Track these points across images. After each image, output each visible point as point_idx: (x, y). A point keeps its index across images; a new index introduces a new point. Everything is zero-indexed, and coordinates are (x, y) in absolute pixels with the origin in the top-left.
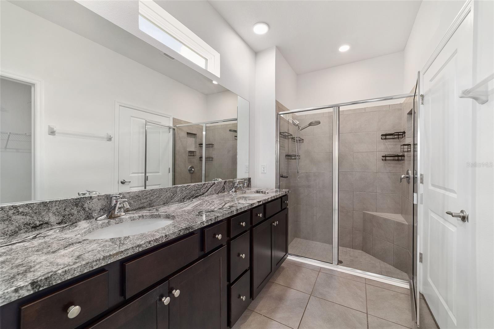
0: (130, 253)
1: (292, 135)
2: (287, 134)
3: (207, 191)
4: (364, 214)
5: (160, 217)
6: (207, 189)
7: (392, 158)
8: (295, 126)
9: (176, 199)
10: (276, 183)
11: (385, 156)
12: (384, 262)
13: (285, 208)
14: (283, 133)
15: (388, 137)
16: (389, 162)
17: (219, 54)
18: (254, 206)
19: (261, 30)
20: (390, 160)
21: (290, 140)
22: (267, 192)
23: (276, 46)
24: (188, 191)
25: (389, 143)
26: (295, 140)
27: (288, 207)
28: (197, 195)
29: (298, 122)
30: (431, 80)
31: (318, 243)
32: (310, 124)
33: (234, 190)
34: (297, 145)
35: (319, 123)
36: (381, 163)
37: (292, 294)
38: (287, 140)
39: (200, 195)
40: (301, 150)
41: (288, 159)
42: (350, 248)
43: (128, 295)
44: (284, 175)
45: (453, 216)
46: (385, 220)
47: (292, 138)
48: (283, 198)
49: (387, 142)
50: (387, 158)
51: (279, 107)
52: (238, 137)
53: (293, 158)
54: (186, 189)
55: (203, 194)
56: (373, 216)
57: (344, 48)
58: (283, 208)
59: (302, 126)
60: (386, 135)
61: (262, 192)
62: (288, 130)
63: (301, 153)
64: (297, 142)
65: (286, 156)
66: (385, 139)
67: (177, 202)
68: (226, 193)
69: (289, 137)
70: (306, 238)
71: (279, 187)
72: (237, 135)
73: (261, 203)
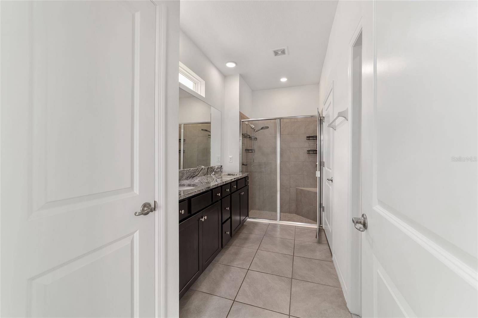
0: (193, 194)
1: (249, 135)
2: (246, 135)
3: (199, 174)
4: (297, 189)
5: (184, 186)
6: (199, 172)
7: (312, 152)
8: (251, 129)
9: (184, 178)
10: (240, 170)
11: (309, 151)
12: (308, 219)
13: (247, 185)
14: (244, 134)
15: (310, 138)
16: (311, 154)
17: (204, 82)
18: (233, 181)
19: (231, 65)
20: (312, 153)
21: (248, 139)
22: (235, 174)
23: (240, 74)
24: (190, 173)
25: (311, 142)
26: (252, 138)
27: (248, 184)
28: (194, 176)
29: (254, 127)
30: (326, 110)
31: (267, 212)
32: (262, 128)
33: (213, 173)
34: (253, 142)
35: (268, 128)
36: (306, 155)
37: (253, 236)
38: (246, 139)
39: (195, 176)
40: (255, 145)
41: (247, 152)
42: (288, 213)
43: (193, 213)
44: (245, 163)
45: (329, 180)
46: (309, 191)
47: (250, 137)
48: (246, 178)
49: (310, 142)
50: (310, 152)
51: (242, 116)
52: (211, 135)
53: (251, 151)
54: (189, 171)
55: (197, 175)
56: (302, 190)
57: (284, 80)
58: (246, 185)
59: (256, 129)
60: (309, 137)
61: (232, 174)
62: (247, 131)
63: (255, 147)
64: (253, 140)
65: (246, 150)
66: (309, 139)
67: (185, 179)
68: (209, 175)
69: (248, 137)
70: (259, 210)
71: (242, 172)
72: (211, 134)
73: (236, 179)
